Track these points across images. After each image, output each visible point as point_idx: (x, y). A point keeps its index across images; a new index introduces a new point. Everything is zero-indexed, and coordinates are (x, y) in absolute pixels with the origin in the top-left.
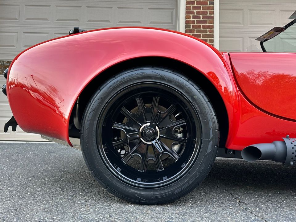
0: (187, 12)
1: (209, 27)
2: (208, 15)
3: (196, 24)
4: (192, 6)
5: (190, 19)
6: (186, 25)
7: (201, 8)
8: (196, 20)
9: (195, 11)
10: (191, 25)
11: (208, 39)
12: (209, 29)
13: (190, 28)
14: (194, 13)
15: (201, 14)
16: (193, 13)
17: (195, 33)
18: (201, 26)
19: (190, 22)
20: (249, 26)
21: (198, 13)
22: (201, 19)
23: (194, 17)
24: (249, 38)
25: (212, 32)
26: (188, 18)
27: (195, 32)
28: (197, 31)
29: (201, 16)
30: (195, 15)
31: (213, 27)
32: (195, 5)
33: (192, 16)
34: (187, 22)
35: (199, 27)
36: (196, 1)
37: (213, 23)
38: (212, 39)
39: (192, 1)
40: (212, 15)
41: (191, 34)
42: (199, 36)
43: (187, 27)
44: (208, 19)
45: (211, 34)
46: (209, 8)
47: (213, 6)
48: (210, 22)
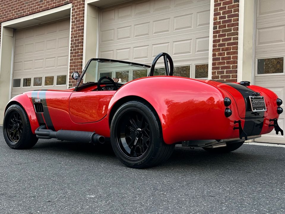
0: (215, 15)
1: (233, 25)
2: (233, 13)
3: (222, 24)
4: (219, 8)
5: (217, 20)
7: (227, 8)
8: (222, 20)
9: (221, 12)
10: (218, 26)
11: (232, 37)
12: (233, 27)
13: (217, 29)
15: (226, 14)
16: (219, 14)
17: (221, 33)
18: (227, 26)
19: (217, 23)
21: (224, 13)
22: (227, 19)
23: (220, 18)
25: (237, 29)
26: (215, 20)
27: (221, 32)
28: (223, 31)
29: (226, 15)
30: (222, 15)
31: (238, 24)
32: (222, 6)
33: (218, 17)
34: (215, 24)
35: (225, 26)
36: (222, 2)
37: (238, 20)
38: (236, 36)
39: (219, 2)
40: (236, 13)
41: (218, 34)
42: (224, 35)
43: (215, 28)
44: (232, 18)
45: (235, 31)
46: (233, 6)
47: (238, 3)
48: (234, 20)
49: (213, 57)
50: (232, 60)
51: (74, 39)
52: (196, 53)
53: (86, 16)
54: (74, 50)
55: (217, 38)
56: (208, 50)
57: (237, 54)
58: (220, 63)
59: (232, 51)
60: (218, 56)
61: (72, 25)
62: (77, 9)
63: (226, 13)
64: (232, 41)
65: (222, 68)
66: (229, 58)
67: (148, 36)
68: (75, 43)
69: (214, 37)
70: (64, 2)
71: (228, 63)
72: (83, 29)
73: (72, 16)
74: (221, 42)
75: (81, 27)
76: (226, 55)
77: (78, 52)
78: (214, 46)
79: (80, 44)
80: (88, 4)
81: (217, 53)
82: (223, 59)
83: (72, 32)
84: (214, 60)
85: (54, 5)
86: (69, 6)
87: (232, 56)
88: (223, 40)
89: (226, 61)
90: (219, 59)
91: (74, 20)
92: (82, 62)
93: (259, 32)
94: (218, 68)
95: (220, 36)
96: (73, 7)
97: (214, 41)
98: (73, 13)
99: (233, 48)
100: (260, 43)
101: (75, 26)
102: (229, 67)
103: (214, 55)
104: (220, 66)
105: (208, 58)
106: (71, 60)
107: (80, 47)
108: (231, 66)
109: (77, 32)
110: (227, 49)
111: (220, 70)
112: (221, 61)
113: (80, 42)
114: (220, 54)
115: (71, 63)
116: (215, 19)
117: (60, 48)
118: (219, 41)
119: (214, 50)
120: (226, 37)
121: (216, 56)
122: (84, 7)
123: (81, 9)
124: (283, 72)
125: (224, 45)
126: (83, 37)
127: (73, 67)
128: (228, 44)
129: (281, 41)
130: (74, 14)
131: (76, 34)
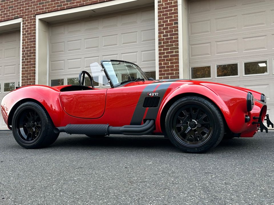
0: (160, 33)
1: (174, 41)
2: (174, 32)
3: (165, 41)
4: (162, 28)
5: (161, 37)
6: (159, 42)
7: (169, 28)
8: (165, 37)
9: (164, 31)
10: (162, 42)
11: (174, 50)
12: (175, 43)
14: (164, 33)
17: (165, 48)
19: (161, 40)
20: (215, 32)
21: (166, 32)
22: (169, 37)
23: (164, 36)
24: (215, 42)
25: (178, 45)
27: (165, 46)
28: (167, 46)
29: (169, 34)
30: (165, 34)
31: (178, 41)
32: (164, 27)
33: (162, 35)
34: (159, 40)
35: (168, 42)
36: (165, 24)
37: (178, 38)
38: (177, 50)
39: (162, 24)
40: (176, 32)
41: (162, 48)
42: (168, 49)
43: (160, 43)
44: (173, 36)
45: (176, 46)
46: (174, 27)
47: (177, 25)
48: (175, 38)
49: (159, 65)
50: (175, 68)
51: (26, 50)
52: (142, 63)
53: (38, 30)
54: (26, 59)
55: (162, 51)
56: (155, 60)
57: (179, 64)
58: (165, 71)
59: (174, 61)
60: (163, 65)
61: (23, 37)
62: (29, 23)
63: (168, 32)
64: (174, 54)
65: (167, 74)
66: (173, 66)
67: (99, 49)
68: (26, 54)
69: (160, 50)
70: (13, 17)
71: (172, 70)
72: (35, 41)
73: (23, 29)
74: (165, 54)
75: (33, 39)
76: (170, 64)
77: (30, 62)
78: (160, 57)
79: (32, 55)
80: (39, 19)
81: (162, 63)
82: (168, 67)
83: (23, 43)
84: (160, 68)
85: (3, 19)
86: (20, 20)
87: (174, 65)
88: (167, 53)
89: (170, 69)
90: (164, 67)
91: (25, 33)
92: (35, 70)
93: (191, 47)
94: (164, 74)
95: (164, 50)
96: (23, 21)
97: (160, 54)
98: (23, 26)
99: (175, 59)
100: (192, 56)
101: (26, 39)
102: (173, 74)
103: (160, 64)
104: (166, 73)
105: (155, 67)
106: (23, 68)
107: (32, 57)
108: (174, 73)
109: (29, 43)
110: (170, 60)
111: (166, 76)
112: (166, 69)
113: (33, 53)
114: (165, 64)
115: (23, 71)
116: (159, 36)
117: (6, 57)
118: (164, 53)
119: (160, 60)
120: (169, 50)
121: (162, 65)
122: (35, 22)
123: (32, 23)
124: (210, 77)
125: (168, 56)
126: (35, 48)
127: (26, 75)
128: (171, 56)
129: (209, 54)
130: (25, 27)
131: (28, 45)
